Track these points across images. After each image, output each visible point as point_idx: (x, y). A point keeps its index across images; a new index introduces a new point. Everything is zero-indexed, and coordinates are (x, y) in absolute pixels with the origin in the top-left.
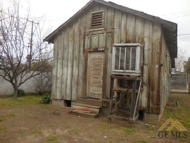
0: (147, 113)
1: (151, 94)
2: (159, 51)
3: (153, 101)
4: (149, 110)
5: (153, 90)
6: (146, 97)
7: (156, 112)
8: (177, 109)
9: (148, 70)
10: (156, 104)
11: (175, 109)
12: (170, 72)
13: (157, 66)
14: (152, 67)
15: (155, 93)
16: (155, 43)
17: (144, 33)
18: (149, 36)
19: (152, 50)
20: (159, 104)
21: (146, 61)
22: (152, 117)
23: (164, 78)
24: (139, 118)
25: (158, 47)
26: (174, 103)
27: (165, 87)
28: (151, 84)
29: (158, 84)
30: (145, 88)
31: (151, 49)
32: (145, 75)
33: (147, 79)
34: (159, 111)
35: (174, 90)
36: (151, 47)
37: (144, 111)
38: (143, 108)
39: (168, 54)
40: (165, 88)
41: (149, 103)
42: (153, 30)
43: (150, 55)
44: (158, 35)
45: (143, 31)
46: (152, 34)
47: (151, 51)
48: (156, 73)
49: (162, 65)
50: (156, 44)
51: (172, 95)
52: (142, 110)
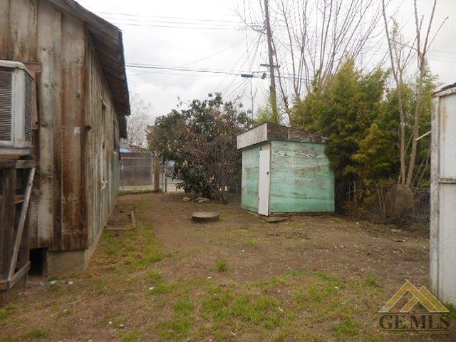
0: (55, 252)
1: (62, 202)
2: (80, 91)
3: (68, 220)
4: (59, 246)
5: (67, 191)
6: (50, 211)
7: (78, 245)
8: (130, 228)
9: (52, 140)
10: (76, 226)
11: (125, 228)
12: (116, 147)
13: (77, 130)
14: (63, 133)
15: (74, 198)
16: (70, 69)
17: (37, 37)
18: (54, 46)
19: (64, 87)
20: (84, 224)
21: (48, 117)
22: (67, 259)
23: (99, 161)
24: (29, 271)
25: (77, 82)
26: (124, 216)
27: (102, 182)
28: (64, 177)
29: (81, 175)
30: (46, 189)
31: (60, 84)
32: (46, 155)
33: (52, 164)
34: (84, 241)
35: (127, 189)
36: (59, 79)
37: (47, 249)
38: (43, 243)
39: (108, 105)
40: (100, 184)
41: (58, 226)
42: (62, 35)
43: (58, 101)
44: (76, 49)
45: (34, 30)
46: (62, 44)
47: (59, 89)
48: (75, 146)
49: (89, 128)
50: (73, 73)
51: (123, 198)
52: (39, 247)
